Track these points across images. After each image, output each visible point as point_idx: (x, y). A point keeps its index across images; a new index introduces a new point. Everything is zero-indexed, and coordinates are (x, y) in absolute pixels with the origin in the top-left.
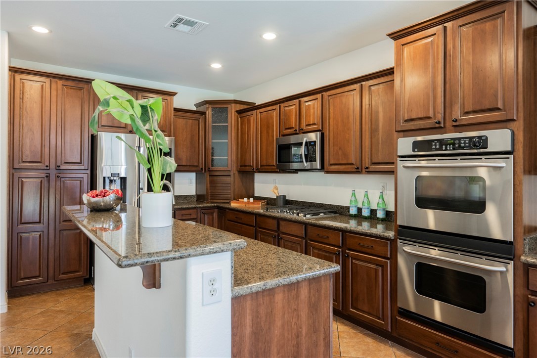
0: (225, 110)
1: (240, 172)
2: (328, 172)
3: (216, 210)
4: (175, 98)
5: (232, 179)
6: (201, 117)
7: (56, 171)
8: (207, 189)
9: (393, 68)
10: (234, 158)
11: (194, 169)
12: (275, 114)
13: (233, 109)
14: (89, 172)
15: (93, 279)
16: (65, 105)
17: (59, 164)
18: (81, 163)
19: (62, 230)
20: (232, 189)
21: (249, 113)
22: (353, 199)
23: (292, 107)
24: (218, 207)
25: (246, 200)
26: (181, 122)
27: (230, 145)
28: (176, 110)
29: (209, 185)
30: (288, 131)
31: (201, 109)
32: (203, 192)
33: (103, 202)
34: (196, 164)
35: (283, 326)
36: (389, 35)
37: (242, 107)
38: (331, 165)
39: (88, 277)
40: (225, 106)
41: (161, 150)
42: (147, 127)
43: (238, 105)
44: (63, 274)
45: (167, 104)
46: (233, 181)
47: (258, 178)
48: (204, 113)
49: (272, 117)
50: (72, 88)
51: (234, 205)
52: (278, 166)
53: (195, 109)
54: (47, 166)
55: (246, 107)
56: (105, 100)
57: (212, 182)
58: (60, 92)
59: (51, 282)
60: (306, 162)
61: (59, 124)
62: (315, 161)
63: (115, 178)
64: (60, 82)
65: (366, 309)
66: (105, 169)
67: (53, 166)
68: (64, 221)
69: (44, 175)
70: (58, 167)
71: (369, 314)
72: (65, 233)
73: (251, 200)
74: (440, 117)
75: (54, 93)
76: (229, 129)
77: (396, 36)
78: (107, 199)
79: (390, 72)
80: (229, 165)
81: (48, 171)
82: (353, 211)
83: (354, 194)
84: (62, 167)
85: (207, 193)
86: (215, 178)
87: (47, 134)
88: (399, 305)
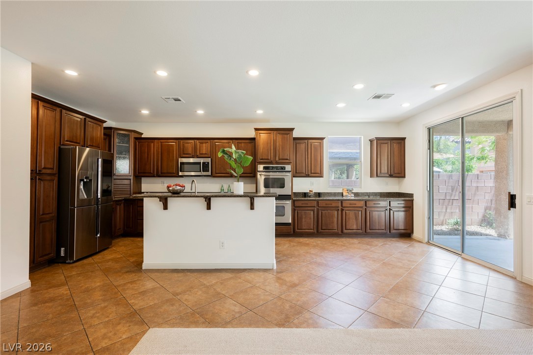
0: (127, 136)
1: (137, 176)
5: (132, 181)
9: (255, 138)
12: (175, 145)
13: (133, 136)
14: (57, 175)
18: (53, 168)
19: (42, 222)
20: (132, 188)
23: (190, 143)
27: (130, 158)
30: (186, 155)
37: (137, 135)
38: (217, 173)
40: (127, 133)
43: (135, 134)
45: (101, 129)
46: (133, 183)
48: (109, 135)
49: (172, 146)
50: (48, 109)
60: (203, 172)
62: (208, 171)
64: (41, 104)
68: (42, 214)
74: (272, 160)
76: (131, 148)
77: (257, 129)
80: (130, 173)
86: (118, 181)
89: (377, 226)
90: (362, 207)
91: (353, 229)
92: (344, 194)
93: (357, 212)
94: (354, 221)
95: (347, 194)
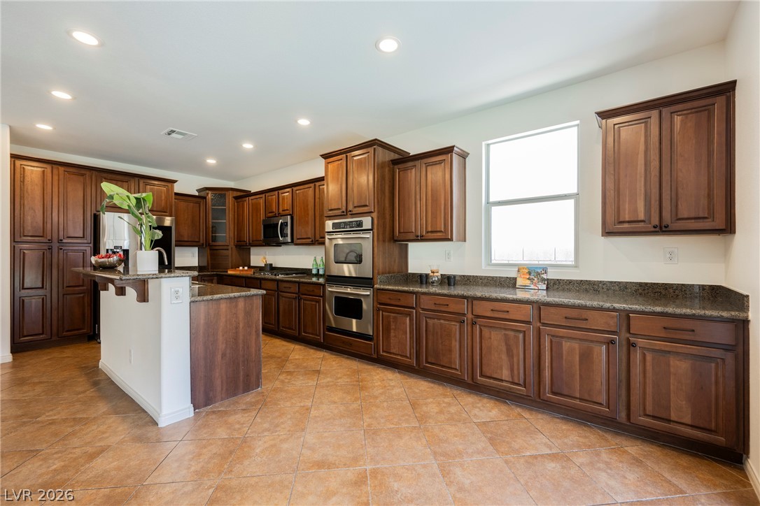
0: (223, 196)
1: (236, 246)
2: (296, 244)
3: (215, 278)
4: (175, 184)
5: (230, 252)
6: (202, 201)
7: (58, 244)
8: (208, 261)
9: (324, 177)
10: (232, 235)
11: (195, 244)
12: (262, 201)
13: (230, 196)
14: (92, 245)
15: (98, 336)
16: (67, 188)
17: (61, 238)
18: (84, 237)
19: (66, 294)
20: (230, 260)
21: (244, 199)
22: (315, 263)
23: (274, 197)
24: (217, 275)
25: (241, 268)
26: (182, 205)
27: (228, 223)
28: (176, 194)
29: (209, 257)
30: (271, 215)
31: (203, 194)
32: (204, 264)
33: (108, 262)
34: (197, 240)
35: (226, 321)
36: (321, 156)
37: (239, 194)
38: (298, 239)
39: (92, 333)
40: (223, 192)
41: (150, 226)
42: (141, 211)
43: (235, 192)
44: (67, 331)
45: (168, 190)
46: (231, 254)
47: (253, 250)
48: (205, 198)
49: (260, 204)
50: (74, 174)
51: (230, 272)
52: (264, 241)
53: (197, 194)
54: (49, 240)
55: (242, 194)
56: (110, 195)
57: (212, 255)
58: (61, 177)
59: (54, 338)
60: (282, 237)
61: (61, 204)
62: (287, 236)
63: (118, 250)
64: (62, 169)
65: (310, 331)
66: (107, 243)
67: (55, 240)
68: (67, 287)
69: (46, 248)
70: (60, 241)
71: (312, 334)
72: (68, 297)
73: (246, 268)
74: (344, 209)
75: (56, 178)
76: (227, 211)
77: (325, 156)
78: (111, 259)
79: (322, 179)
80: (228, 241)
81: (50, 244)
82: (314, 272)
83: (315, 260)
84: (64, 241)
85: (208, 263)
86: (215, 251)
87: (49, 212)
88: (327, 325)
89: (578, 387)
90: (528, 323)
91: (502, 380)
92: (520, 282)
93: (511, 333)
94: (504, 357)
95: (528, 282)
